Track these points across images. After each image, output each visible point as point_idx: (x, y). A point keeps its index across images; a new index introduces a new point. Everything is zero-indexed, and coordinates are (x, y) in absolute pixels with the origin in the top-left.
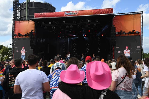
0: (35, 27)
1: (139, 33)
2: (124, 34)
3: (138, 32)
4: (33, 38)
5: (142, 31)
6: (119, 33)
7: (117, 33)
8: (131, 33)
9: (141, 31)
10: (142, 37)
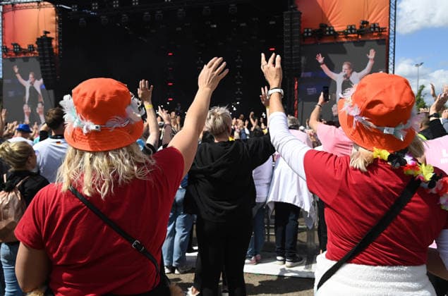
0: (57, 22)
1: (383, 30)
2: (330, 35)
3: (379, 28)
4: (47, 56)
5: (392, 23)
6: (314, 32)
7: (308, 32)
8: (355, 29)
9: (389, 24)
10: (391, 45)
